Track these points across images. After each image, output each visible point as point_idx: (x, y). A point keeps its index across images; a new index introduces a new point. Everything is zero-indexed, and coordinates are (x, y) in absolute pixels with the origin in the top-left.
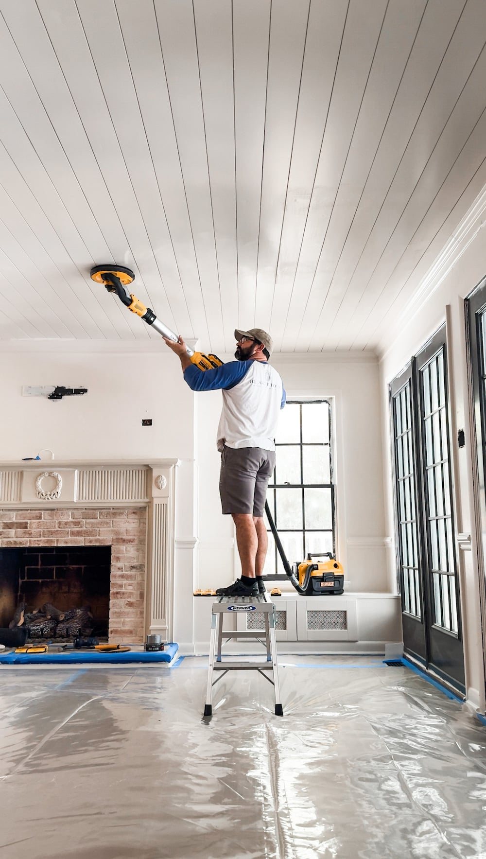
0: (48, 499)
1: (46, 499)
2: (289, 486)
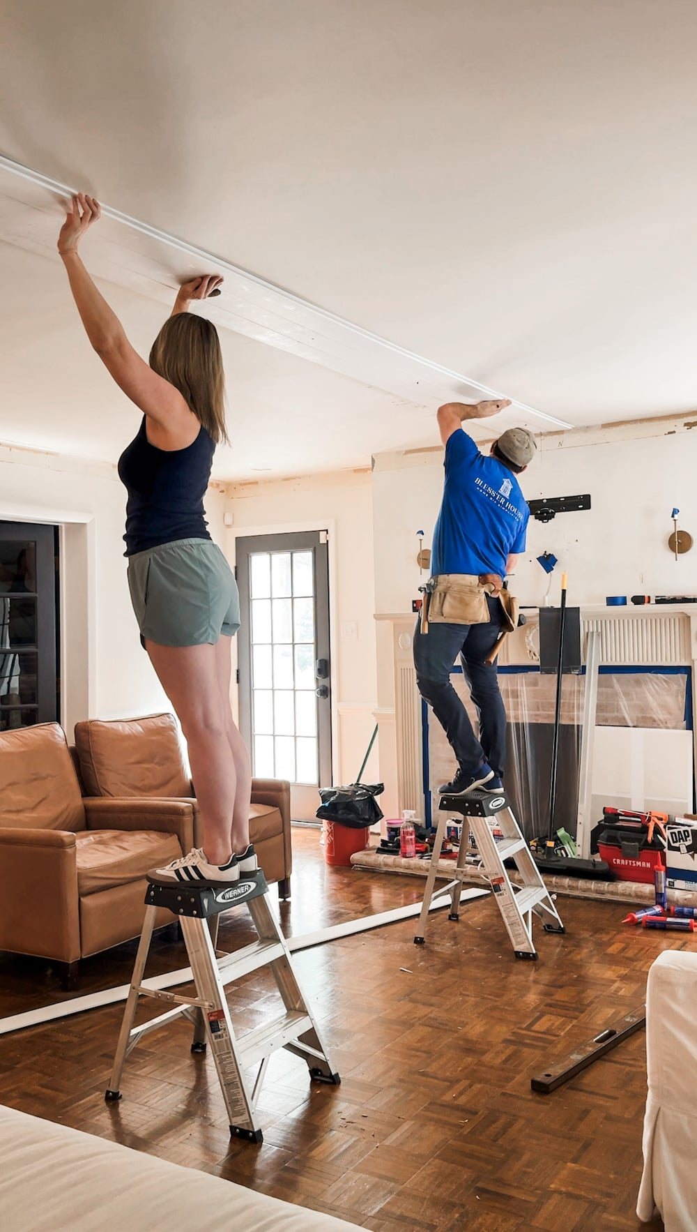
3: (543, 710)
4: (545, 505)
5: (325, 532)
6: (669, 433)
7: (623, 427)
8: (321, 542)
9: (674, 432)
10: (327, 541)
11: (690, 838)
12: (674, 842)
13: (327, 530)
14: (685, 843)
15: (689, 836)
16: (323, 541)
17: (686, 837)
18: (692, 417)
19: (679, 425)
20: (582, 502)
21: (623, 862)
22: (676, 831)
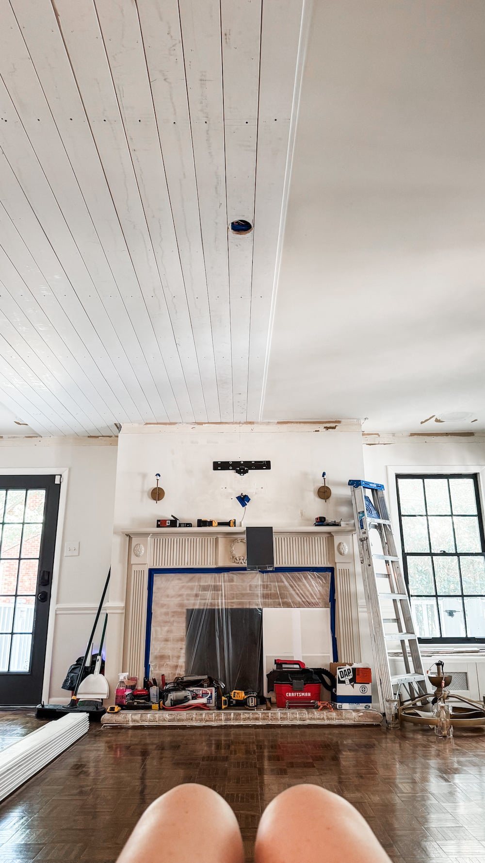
0: (241, 563)
1: (240, 563)
2: (444, 554)
3: (237, 599)
4: (242, 465)
5: (60, 476)
6: (316, 431)
7: (289, 425)
8: (56, 483)
9: (319, 431)
10: (61, 482)
11: (352, 674)
12: (342, 678)
13: (61, 475)
14: (348, 677)
15: (350, 672)
16: (57, 482)
17: (349, 673)
18: (328, 424)
19: (321, 428)
20: (266, 465)
21: (293, 694)
22: (343, 670)
